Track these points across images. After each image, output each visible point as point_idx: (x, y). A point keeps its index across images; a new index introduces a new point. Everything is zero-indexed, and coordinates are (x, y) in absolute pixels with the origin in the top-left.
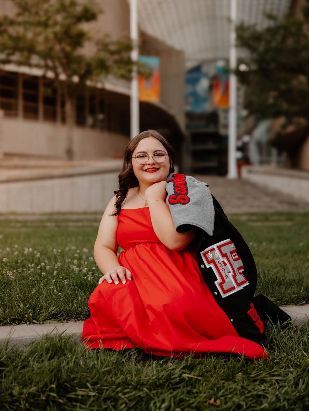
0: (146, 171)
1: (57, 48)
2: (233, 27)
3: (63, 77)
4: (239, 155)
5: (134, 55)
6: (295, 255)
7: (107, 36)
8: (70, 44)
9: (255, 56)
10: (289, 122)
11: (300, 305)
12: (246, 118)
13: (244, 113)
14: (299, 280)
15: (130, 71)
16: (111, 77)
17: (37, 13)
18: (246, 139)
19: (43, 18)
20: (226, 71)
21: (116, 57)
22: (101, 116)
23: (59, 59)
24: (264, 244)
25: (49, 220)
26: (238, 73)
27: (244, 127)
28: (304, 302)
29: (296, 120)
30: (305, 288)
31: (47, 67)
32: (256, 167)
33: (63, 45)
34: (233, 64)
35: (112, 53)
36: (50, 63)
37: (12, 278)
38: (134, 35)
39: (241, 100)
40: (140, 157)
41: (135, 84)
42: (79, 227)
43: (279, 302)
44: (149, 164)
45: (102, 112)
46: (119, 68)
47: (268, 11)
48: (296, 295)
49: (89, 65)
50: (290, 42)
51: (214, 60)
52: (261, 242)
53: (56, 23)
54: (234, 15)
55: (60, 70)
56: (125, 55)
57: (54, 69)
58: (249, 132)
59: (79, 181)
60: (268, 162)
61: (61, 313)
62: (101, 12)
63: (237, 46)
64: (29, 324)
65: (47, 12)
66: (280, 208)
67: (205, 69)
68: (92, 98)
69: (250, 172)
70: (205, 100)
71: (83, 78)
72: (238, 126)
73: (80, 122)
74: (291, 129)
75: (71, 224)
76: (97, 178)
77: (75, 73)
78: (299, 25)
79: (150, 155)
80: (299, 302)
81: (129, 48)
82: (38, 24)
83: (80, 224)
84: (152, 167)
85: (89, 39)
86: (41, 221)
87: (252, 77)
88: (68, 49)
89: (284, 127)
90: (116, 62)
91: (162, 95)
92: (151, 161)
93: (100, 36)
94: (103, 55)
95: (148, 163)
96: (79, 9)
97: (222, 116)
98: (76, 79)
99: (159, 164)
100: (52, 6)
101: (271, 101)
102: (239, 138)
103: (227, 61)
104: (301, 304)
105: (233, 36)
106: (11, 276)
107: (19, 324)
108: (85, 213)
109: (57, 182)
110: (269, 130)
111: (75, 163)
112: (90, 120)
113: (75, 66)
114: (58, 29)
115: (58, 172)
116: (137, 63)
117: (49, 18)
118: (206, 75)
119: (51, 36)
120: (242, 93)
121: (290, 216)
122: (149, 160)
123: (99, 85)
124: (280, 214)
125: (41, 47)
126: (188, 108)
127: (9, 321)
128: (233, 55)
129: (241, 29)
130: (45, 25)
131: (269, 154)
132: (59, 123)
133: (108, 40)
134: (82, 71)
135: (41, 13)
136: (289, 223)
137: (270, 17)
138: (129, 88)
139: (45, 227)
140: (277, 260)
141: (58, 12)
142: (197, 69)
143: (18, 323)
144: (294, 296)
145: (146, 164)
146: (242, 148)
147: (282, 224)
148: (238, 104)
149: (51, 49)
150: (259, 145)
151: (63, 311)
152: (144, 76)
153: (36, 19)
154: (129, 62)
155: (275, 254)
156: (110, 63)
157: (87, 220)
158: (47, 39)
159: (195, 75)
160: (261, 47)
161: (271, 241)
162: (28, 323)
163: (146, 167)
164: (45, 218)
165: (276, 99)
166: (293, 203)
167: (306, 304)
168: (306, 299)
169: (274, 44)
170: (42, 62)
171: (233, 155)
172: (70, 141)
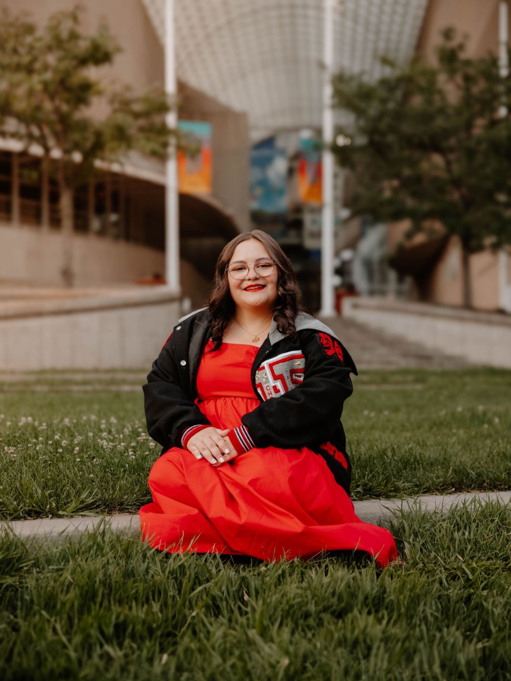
0: (246, 289)
1: (48, 106)
2: (327, 77)
3: (56, 153)
4: (337, 280)
5: (171, 120)
6: (435, 429)
7: (128, 88)
8: (68, 101)
9: (362, 123)
10: (417, 228)
11: (447, 493)
12: (346, 221)
13: (345, 213)
14: (445, 459)
15: (165, 145)
16: (134, 155)
17: (15, 51)
18: (347, 255)
19: (26, 59)
20: (317, 147)
21: (142, 122)
22: (113, 217)
23: (50, 124)
24: (386, 413)
25: (38, 382)
26: (336, 150)
27: (344, 237)
28: (454, 489)
29: (427, 224)
30: (455, 471)
31: (31, 137)
32: (364, 300)
33: (57, 102)
34: (328, 135)
35: (137, 116)
36: (36, 131)
37: (14, 457)
38: (170, 87)
39: (340, 193)
40: (236, 270)
41: (172, 166)
42: (86, 392)
43: (416, 489)
44: (249, 280)
45: (115, 210)
46: (148, 139)
47: (381, 52)
48: (442, 479)
49: (98, 135)
50: (417, 101)
51: (296, 129)
52: (380, 411)
53: (46, 67)
54: (329, 57)
55: (51, 142)
56: (157, 119)
57: (42, 141)
58: (352, 244)
59: (84, 320)
60: (383, 293)
61: (98, 503)
62: (119, 50)
63: (334, 107)
64: (52, 518)
65: (31, 48)
66: (403, 363)
67: (280, 143)
68: (100, 188)
69: (355, 306)
70: (281, 192)
71: (89, 155)
72: (336, 235)
73: (81, 226)
74: (420, 239)
75: (75, 388)
76: (113, 315)
77: (77, 146)
78: (431, 75)
79: (251, 265)
80: (446, 489)
81: (163, 108)
82: (18, 68)
83: (89, 388)
84: (254, 283)
85: (99, 93)
86: (26, 384)
87: (357, 157)
88: (65, 108)
89: (409, 235)
90: (142, 130)
91: (215, 183)
92: (252, 274)
93: (118, 88)
94: (121, 118)
95: (247, 278)
96: (83, 46)
97: (307, 219)
98: (77, 157)
99: (263, 278)
100: (40, 39)
101: (387, 194)
102: (337, 253)
103: (319, 131)
104: (449, 492)
105: (328, 91)
106: (12, 453)
107: (36, 519)
108: (96, 371)
109: (48, 322)
110: (383, 242)
111: (75, 291)
112: (95, 224)
113: (76, 136)
114: (48, 76)
115: (49, 305)
116: (175, 133)
117: (34, 60)
118: (282, 152)
119: (39, 87)
120: (340, 182)
121: (420, 376)
122: (250, 272)
123: (116, 168)
124: (405, 372)
125: (20, 105)
126: (255, 205)
127: (21, 514)
128: (328, 121)
129: (339, 80)
130: (29, 70)
131: (384, 280)
132: (45, 228)
133: (128, 95)
134: (88, 144)
135: (22, 51)
136: (419, 387)
137: (386, 61)
138: (163, 172)
139: (33, 392)
140: (408, 435)
141: (50, 49)
142: (268, 143)
143: (35, 517)
144: (438, 480)
145: (246, 280)
146: (342, 271)
147: (409, 387)
148: (335, 199)
149: (38, 108)
150: (368, 265)
151: (100, 499)
152: (187, 152)
153: (15, 59)
154: (163, 130)
155: (403, 426)
156: (132, 131)
157: (100, 382)
158: (31, 93)
159: (265, 152)
160: (373, 109)
161: (396, 409)
162: (50, 516)
163: (246, 284)
164: (32, 378)
165: (395, 191)
166: (424, 356)
167: (455, 492)
168: (456, 486)
169: (391, 106)
170: (23, 130)
171: (329, 282)
172: (68, 256)
